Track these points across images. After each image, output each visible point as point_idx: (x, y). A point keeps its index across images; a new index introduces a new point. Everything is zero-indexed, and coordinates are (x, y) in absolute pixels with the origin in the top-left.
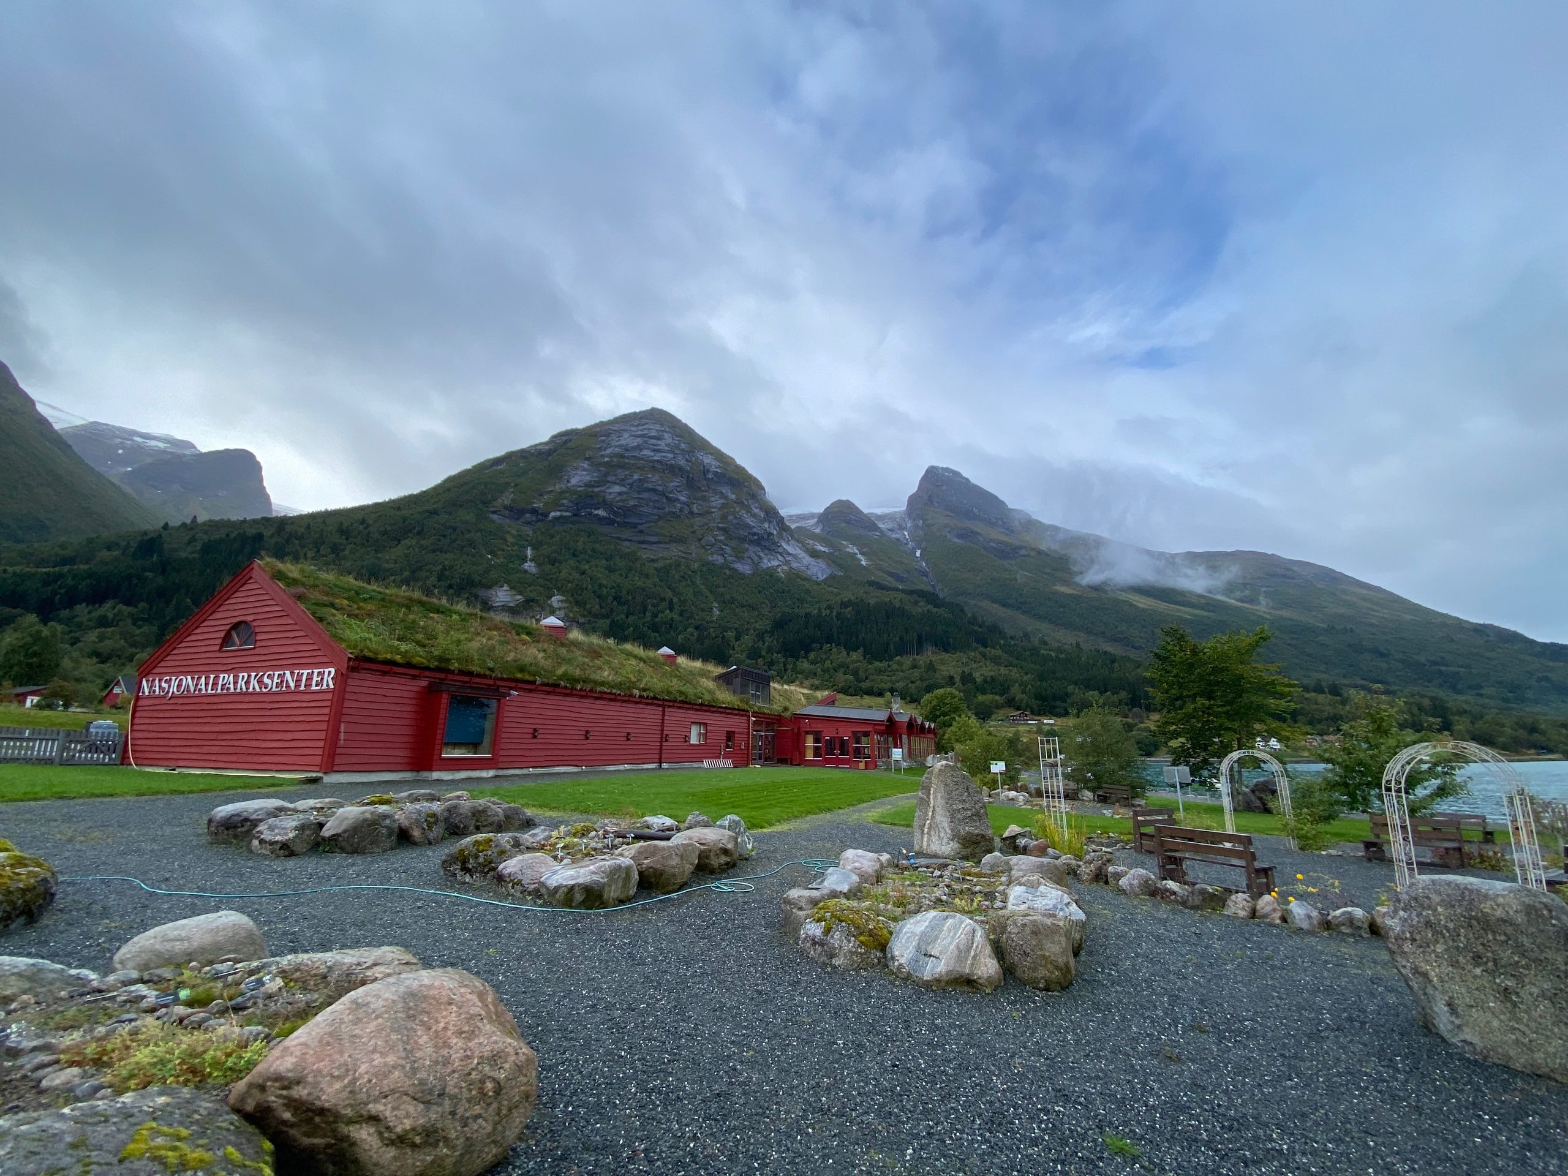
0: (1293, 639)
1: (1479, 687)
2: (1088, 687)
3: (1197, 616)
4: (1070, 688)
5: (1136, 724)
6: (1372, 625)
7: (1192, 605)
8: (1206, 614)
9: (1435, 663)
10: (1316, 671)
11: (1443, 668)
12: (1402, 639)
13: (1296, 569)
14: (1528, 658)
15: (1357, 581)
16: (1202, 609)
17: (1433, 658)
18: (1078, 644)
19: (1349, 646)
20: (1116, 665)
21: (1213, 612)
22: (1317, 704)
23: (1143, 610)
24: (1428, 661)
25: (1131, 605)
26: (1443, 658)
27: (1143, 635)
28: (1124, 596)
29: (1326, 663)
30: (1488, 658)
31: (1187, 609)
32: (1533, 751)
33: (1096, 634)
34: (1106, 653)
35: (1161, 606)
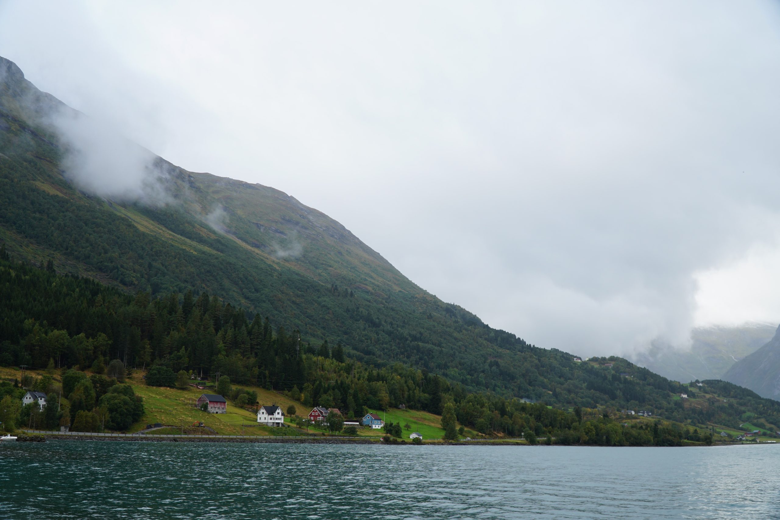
0: (298, 296)
1: (446, 367)
2: (54, 325)
3: (204, 253)
4: (28, 322)
5: (112, 383)
6: (367, 292)
7: (201, 240)
8: (214, 252)
9: (415, 338)
10: (314, 336)
11: (420, 344)
12: (393, 309)
13: (311, 218)
14: (484, 342)
15: (361, 243)
16: (211, 245)
17: (414, 333)
18: (50, 265)
19: (348, 310)
20: (99, 297)
21: (222, 252)
22: (323, 369)
23: (143, 234)
24: (410, 335)
25: (130, 226)
26: (421, 334)
27: (137, 267)
28: (122, 212)
29: (324, 328)
30: (456, 339)
31: (194, 243)
32: (501, 435)
33: (77, 258)
34: (87, 281)
35: (166, 234)
